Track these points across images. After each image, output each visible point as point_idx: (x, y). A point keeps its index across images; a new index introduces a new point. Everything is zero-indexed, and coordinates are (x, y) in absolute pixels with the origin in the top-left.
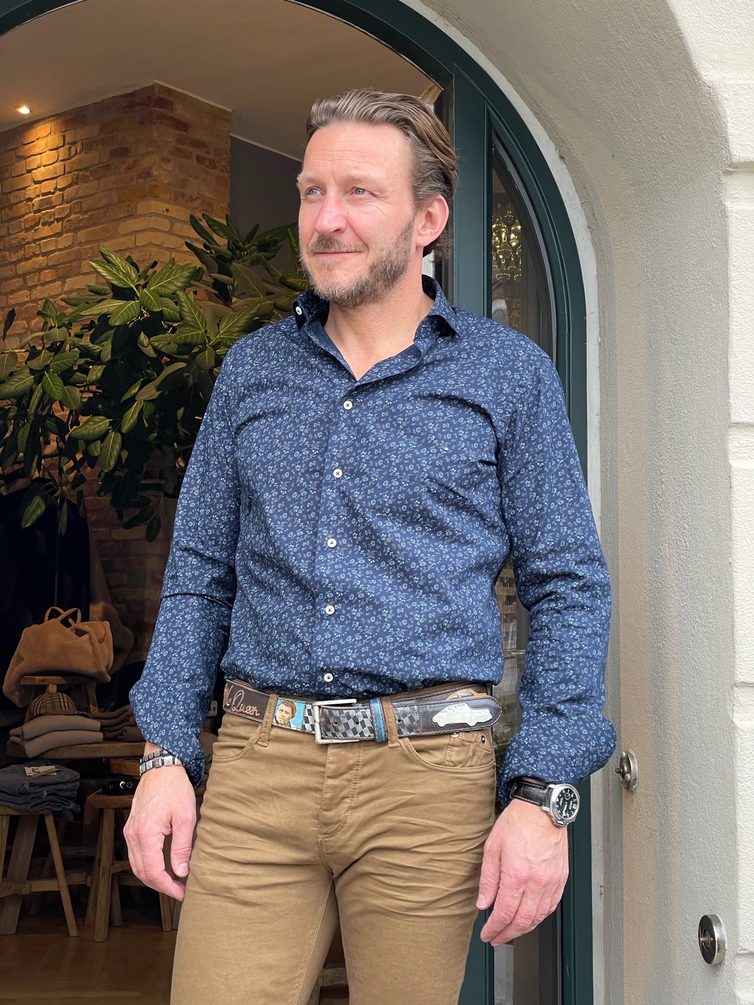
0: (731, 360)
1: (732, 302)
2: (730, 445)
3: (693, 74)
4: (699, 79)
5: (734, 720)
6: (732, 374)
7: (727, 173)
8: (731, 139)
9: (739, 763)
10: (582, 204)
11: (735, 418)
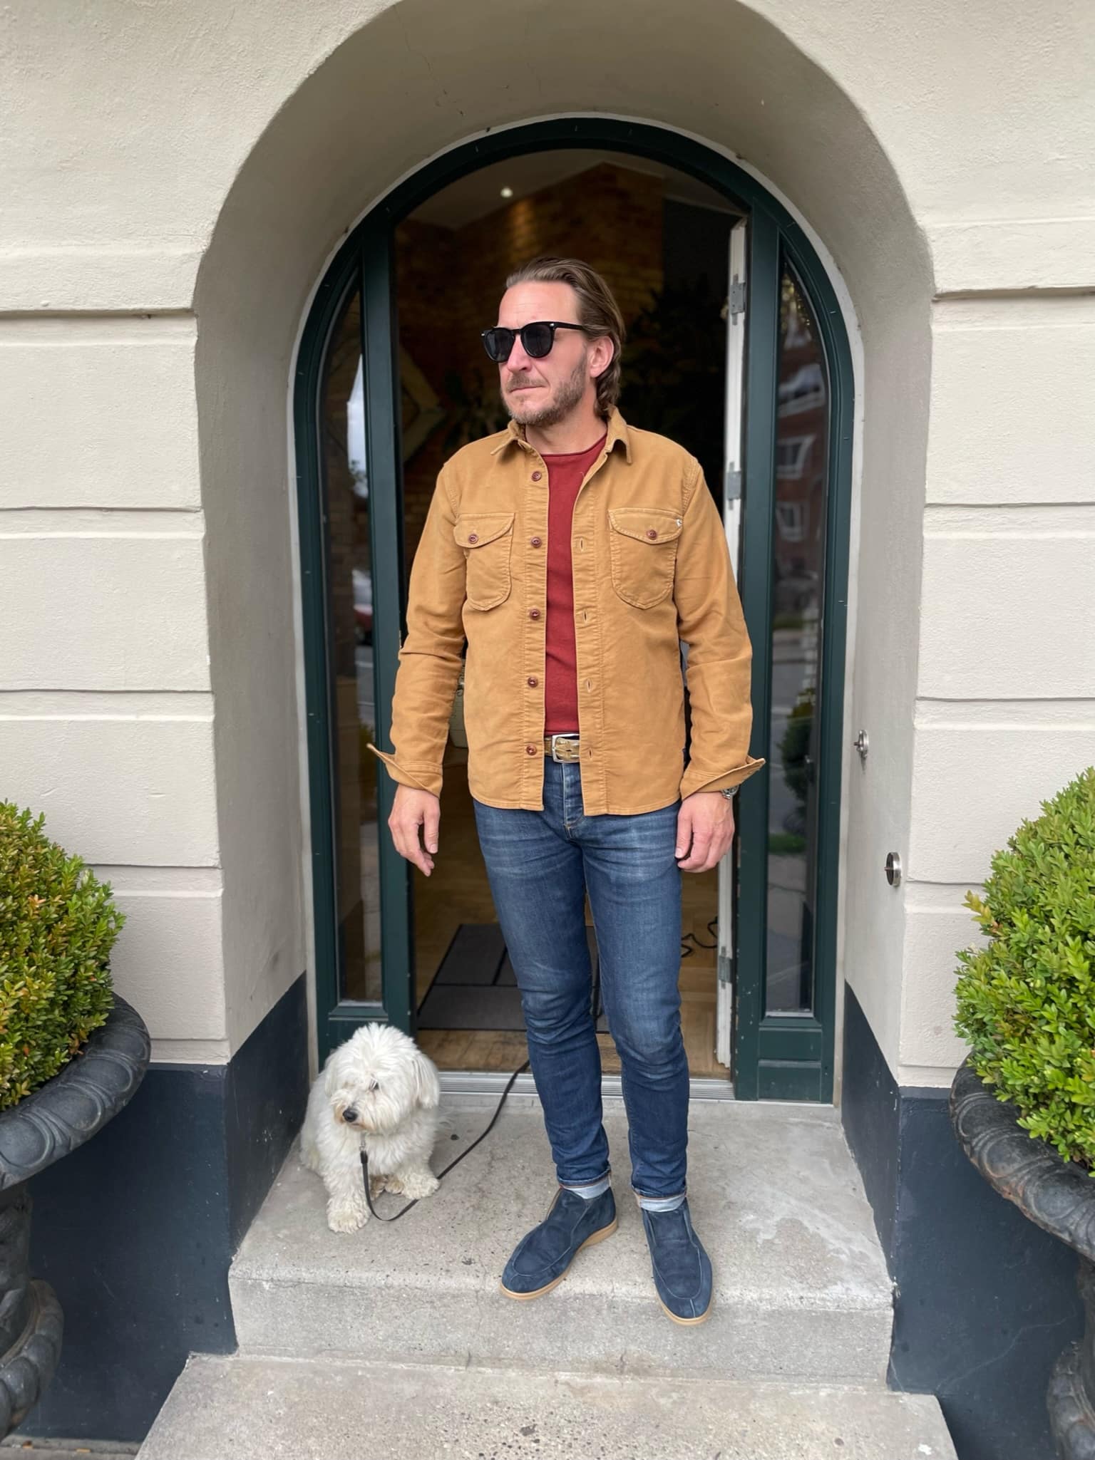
0: (929, 455)
1: (932, 408)
2: (925, 521)
3: (911, 220)
4: (915, 223)
5: (915, 723)
6: (928, 466)
7: (935, 302)
8: (936, 275)
9: (916, 754)
10: (855, 306)
11: (928, 501)
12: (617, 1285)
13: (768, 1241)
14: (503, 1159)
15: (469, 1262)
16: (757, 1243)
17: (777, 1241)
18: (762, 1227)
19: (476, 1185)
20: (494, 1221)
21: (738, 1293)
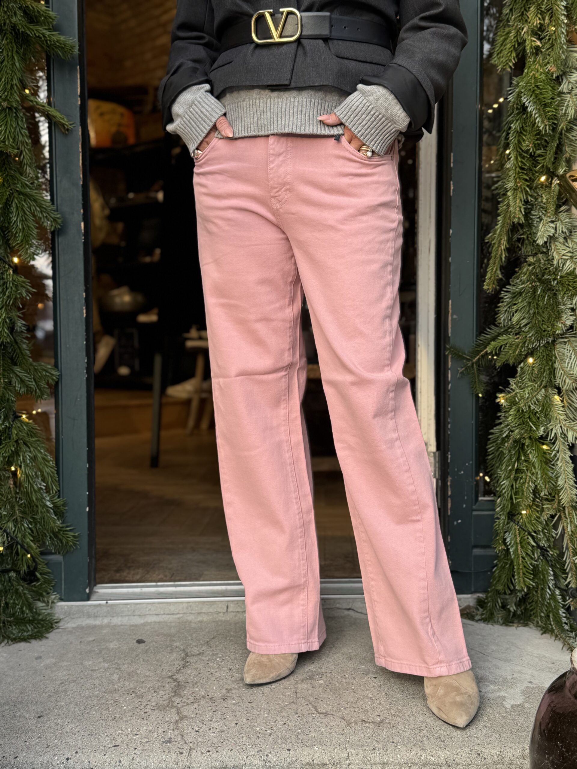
12: (353, 752)
13: (516, 705)
14: (198, 655)
15: (170, 742)
16: (506, 708)
17: (526, 705)
18: (506, 695)
19: (170, 677)
20: (196, 705)
21: (497, 751)
